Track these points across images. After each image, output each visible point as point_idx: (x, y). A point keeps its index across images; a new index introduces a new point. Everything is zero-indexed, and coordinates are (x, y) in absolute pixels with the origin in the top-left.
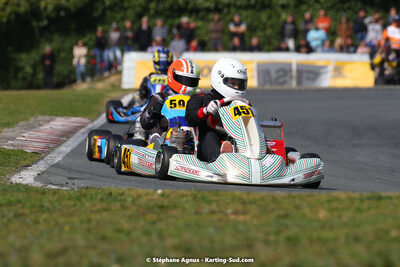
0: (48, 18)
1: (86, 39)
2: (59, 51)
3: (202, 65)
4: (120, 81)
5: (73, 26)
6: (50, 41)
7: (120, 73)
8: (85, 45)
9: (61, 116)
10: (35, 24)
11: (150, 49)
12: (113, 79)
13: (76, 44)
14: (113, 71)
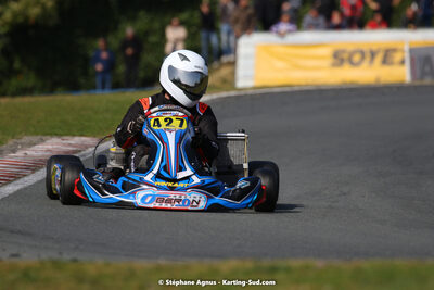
1: (185, 16)
2: (147, 33)
3: (350, 48)
4: (233, 73)
6: (133, 19)
7: (233, 64)
8: (182, 23)
11: (274, 29)
12: (225, 71)
13: (170, 23)
14: (225, 59)
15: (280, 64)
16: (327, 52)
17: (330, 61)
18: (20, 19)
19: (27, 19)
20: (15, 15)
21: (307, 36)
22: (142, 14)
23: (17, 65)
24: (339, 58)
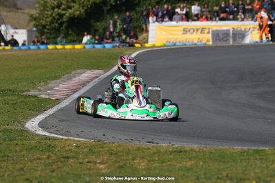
0: (111, 5)
3: (190, 28)
4: (148, 36)
5: (124, 8)
9: (90, 69)
10: (104, 8)
12: (144, 35)
15: (164, 33)
16: (181, 28)
17: (182, 32)
18: (72, 16)
19: (74, 16)
20: (70, 14)
21: (174, 23)
22: (115, 14)
23: (70, 32)
24: (185, 31)
